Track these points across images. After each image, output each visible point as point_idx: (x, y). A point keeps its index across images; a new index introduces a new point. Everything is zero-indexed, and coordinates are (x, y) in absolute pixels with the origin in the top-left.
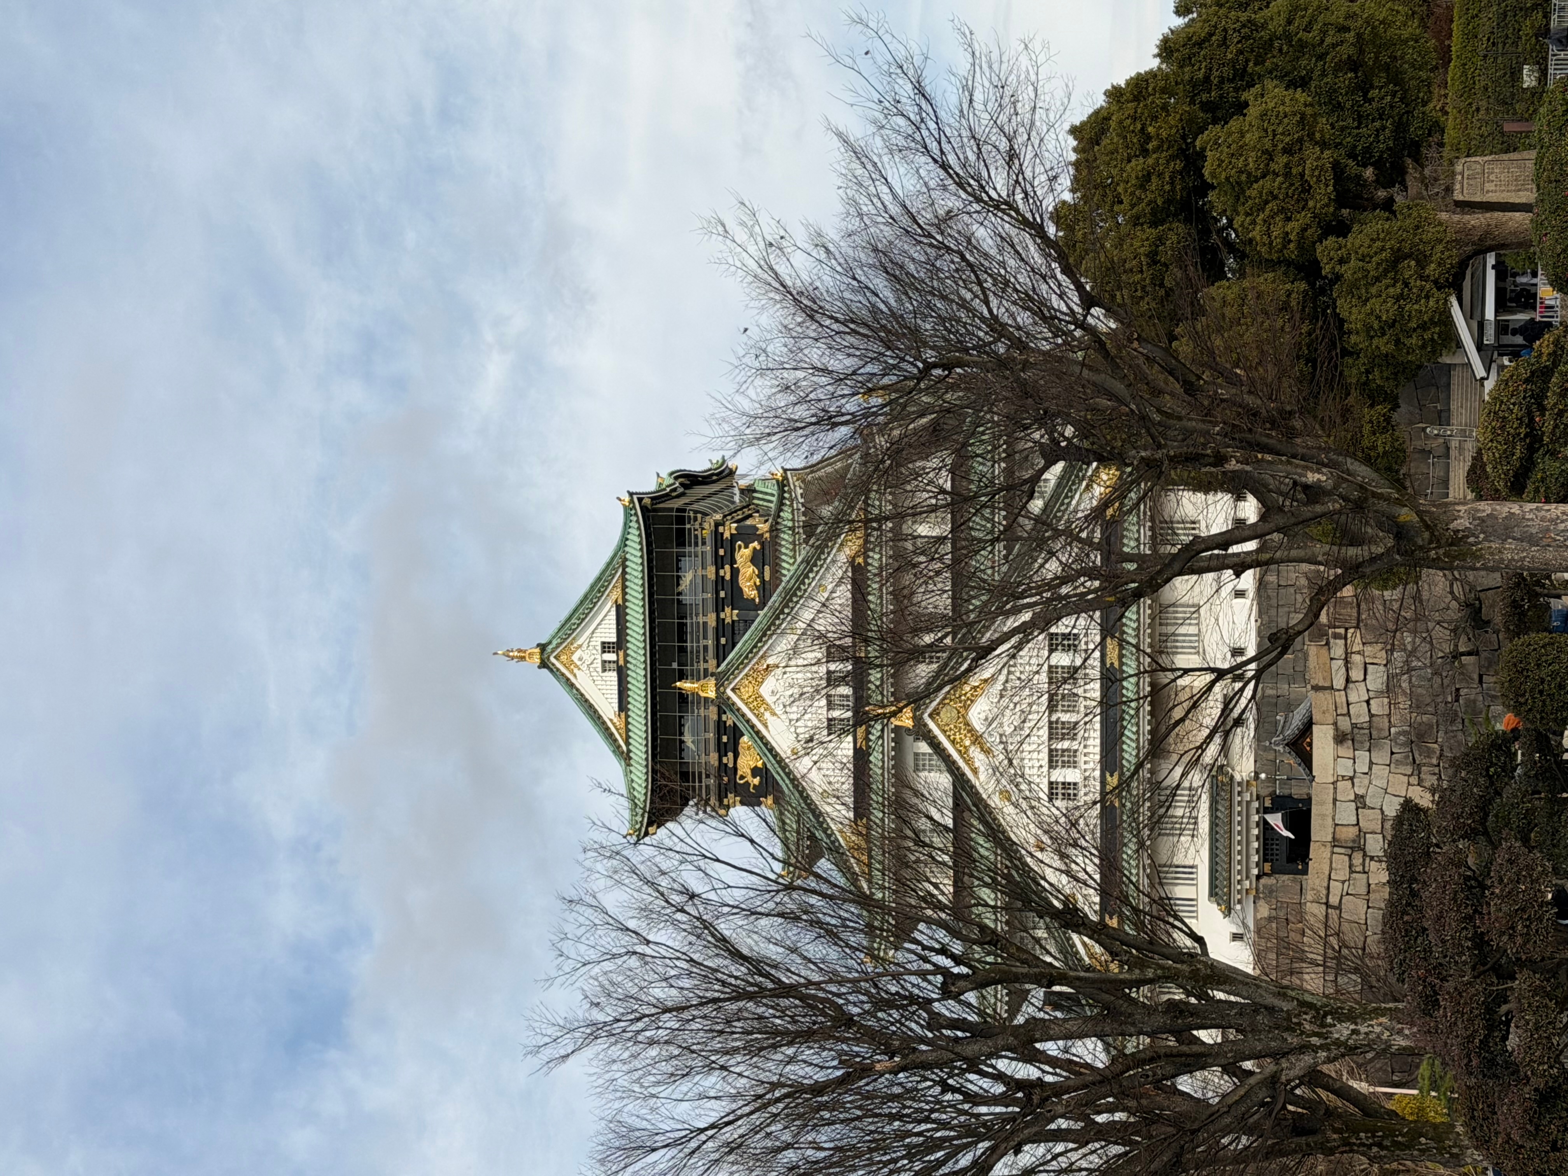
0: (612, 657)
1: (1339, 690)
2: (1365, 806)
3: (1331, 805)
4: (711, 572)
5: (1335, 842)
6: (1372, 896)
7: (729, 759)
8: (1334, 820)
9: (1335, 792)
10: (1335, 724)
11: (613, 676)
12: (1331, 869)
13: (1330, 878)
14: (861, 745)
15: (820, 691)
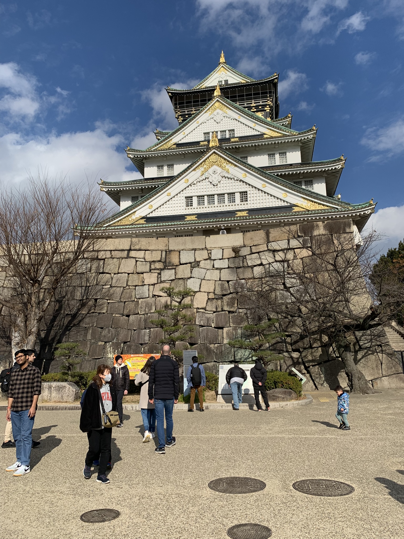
1: (267, 246)
2: (192, 267)
3: (191, 248)
5: (168, 252)
6: (136, 276)
8: (183, 250)
9: (200, 249)
10: (245, 246)
12: (152, 251)
13: (146, 250)
14: (202, 143)
15: (219, 128)
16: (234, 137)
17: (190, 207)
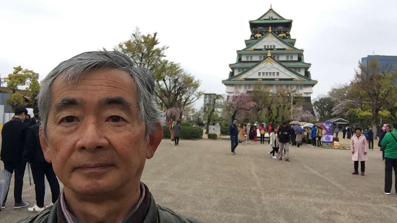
0: (271, 18)
4: (282, 30)
7: (259, 33)
11: (268, 18)
14: (263, 50)
15: (270, 44)
16: (275, 49)
17: (260, 76)
